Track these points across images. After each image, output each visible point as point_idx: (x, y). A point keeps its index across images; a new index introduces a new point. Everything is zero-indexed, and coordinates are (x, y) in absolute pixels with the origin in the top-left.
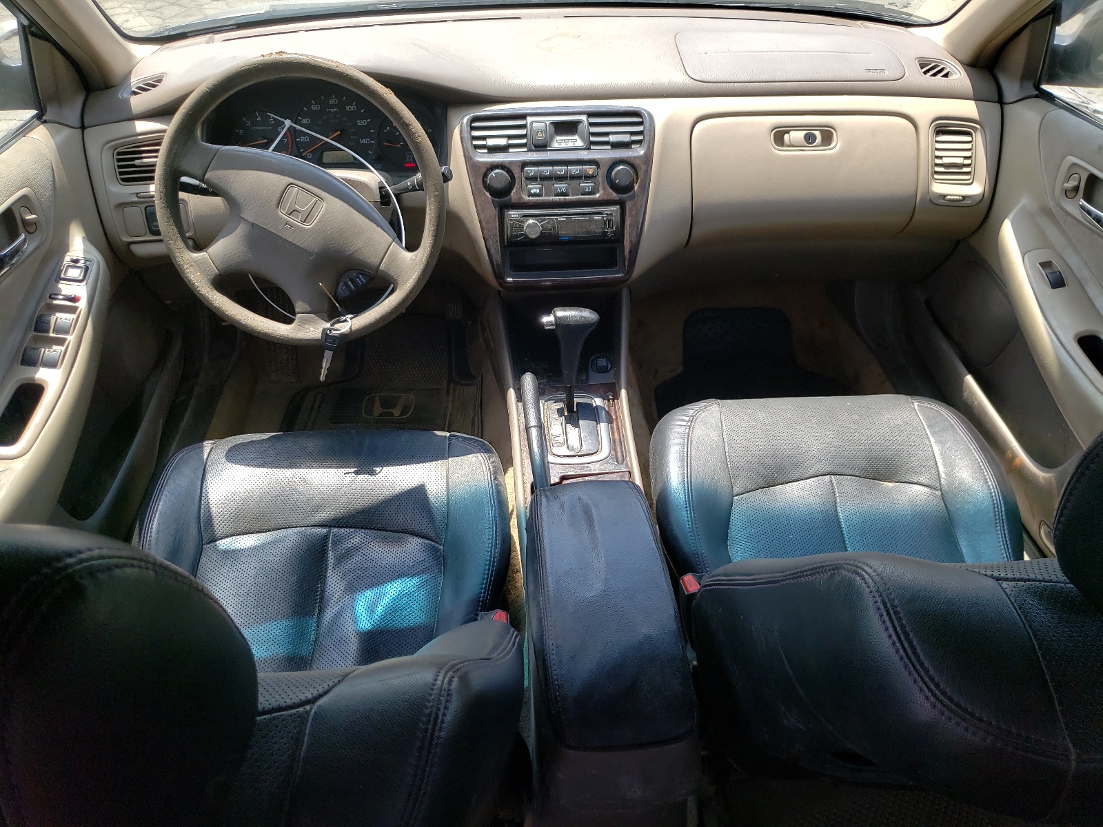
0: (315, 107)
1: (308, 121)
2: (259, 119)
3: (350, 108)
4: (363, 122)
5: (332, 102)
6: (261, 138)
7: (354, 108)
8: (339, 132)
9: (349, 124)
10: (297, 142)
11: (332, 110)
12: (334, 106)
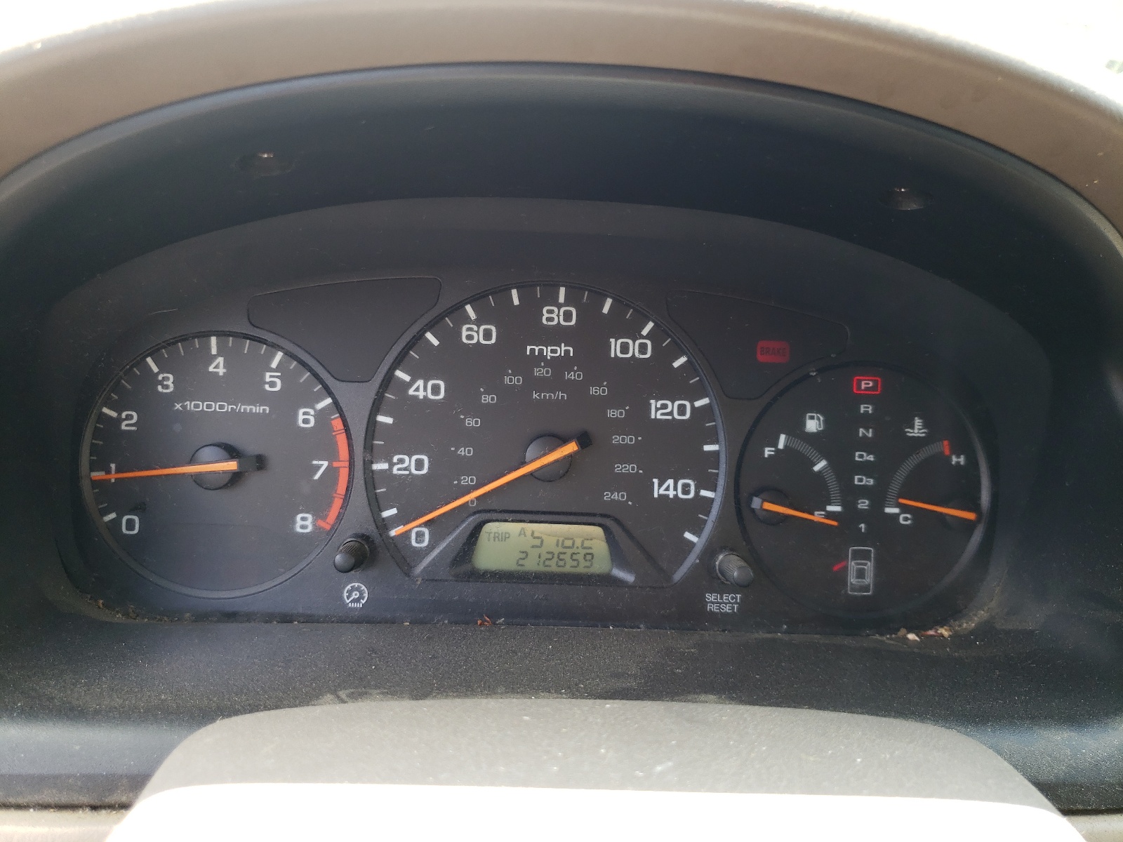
0: (475, 334)
1: (436, 390)
2: (218, 367)
3: (625, 348)
4: (673, 406)
5: (553, 316)
6: (220, 452)
7: (643, 348)
8: (571, 448)
9: (612, 413)
10: (371, 480)
11: (548, 352)
12: (556, 335)
